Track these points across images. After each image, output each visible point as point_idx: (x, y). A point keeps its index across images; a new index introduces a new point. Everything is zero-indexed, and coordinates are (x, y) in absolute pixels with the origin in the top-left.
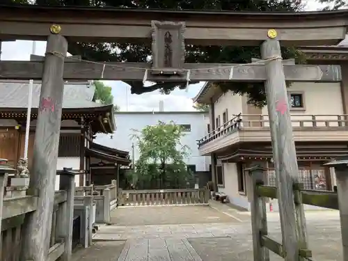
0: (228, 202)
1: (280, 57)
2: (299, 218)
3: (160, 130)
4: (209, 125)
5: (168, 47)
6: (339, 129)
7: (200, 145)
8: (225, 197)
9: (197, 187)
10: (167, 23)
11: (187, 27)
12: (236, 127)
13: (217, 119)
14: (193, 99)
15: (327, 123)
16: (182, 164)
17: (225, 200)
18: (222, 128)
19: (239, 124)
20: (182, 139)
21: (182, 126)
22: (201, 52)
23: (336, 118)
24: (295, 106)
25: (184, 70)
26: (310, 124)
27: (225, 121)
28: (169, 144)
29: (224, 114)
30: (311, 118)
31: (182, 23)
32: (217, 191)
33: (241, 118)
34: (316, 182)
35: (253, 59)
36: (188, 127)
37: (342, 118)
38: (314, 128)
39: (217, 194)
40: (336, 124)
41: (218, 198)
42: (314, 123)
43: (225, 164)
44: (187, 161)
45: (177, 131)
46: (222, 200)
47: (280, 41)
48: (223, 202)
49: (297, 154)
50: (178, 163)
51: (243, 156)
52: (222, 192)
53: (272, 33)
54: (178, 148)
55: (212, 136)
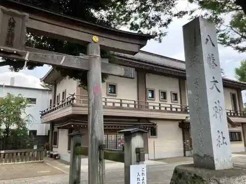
0: (59, 159)
1: (99, 56)
2: (101, 169)
3: (8, 101)
4: (51, 100)
5: (11, 30)
6: (135, 109)
7: (42, 115)
8: (57, 155)
9: (35, 147)
10: (12, 10)
11: (30, 18)
12: (70, 103)
13: (58, 96)
14: (40, 79)
15: (128, 105)
16: (25, 129)
17: (57, 157)
18: (61, 103)
19: (73, 102)
20: (27, 109)
21: (28, 99)
22: (48, 44)
23: (133, 102)
24: (111, 92)
25: (24, 51)
26: (119, 105)
27: (63, 98)
28: (15, 113)
29: (63, 93)
30: (119, 101)
31: (26, 14)
32: (52, 150)
33: (75, 97)
34: (119, 143)
35: (81, 54)
36: (33, 101)
37: (137, 103)
38: (121, 108)
39: (51, 153)
40: (133, 106)
41: (51, 156)
42: (121, 104)
43: (60, 130)
44: (29, 127)
45: (24, 103)
46: (55, 157)
47: (100, 45)
48: (56, 159)
49: (104, 123)
50: (22, 129)
51: (73, 125)
52: (55, 151)
53: (95, 39)
54: (23, 116)
55: (52, 108)
